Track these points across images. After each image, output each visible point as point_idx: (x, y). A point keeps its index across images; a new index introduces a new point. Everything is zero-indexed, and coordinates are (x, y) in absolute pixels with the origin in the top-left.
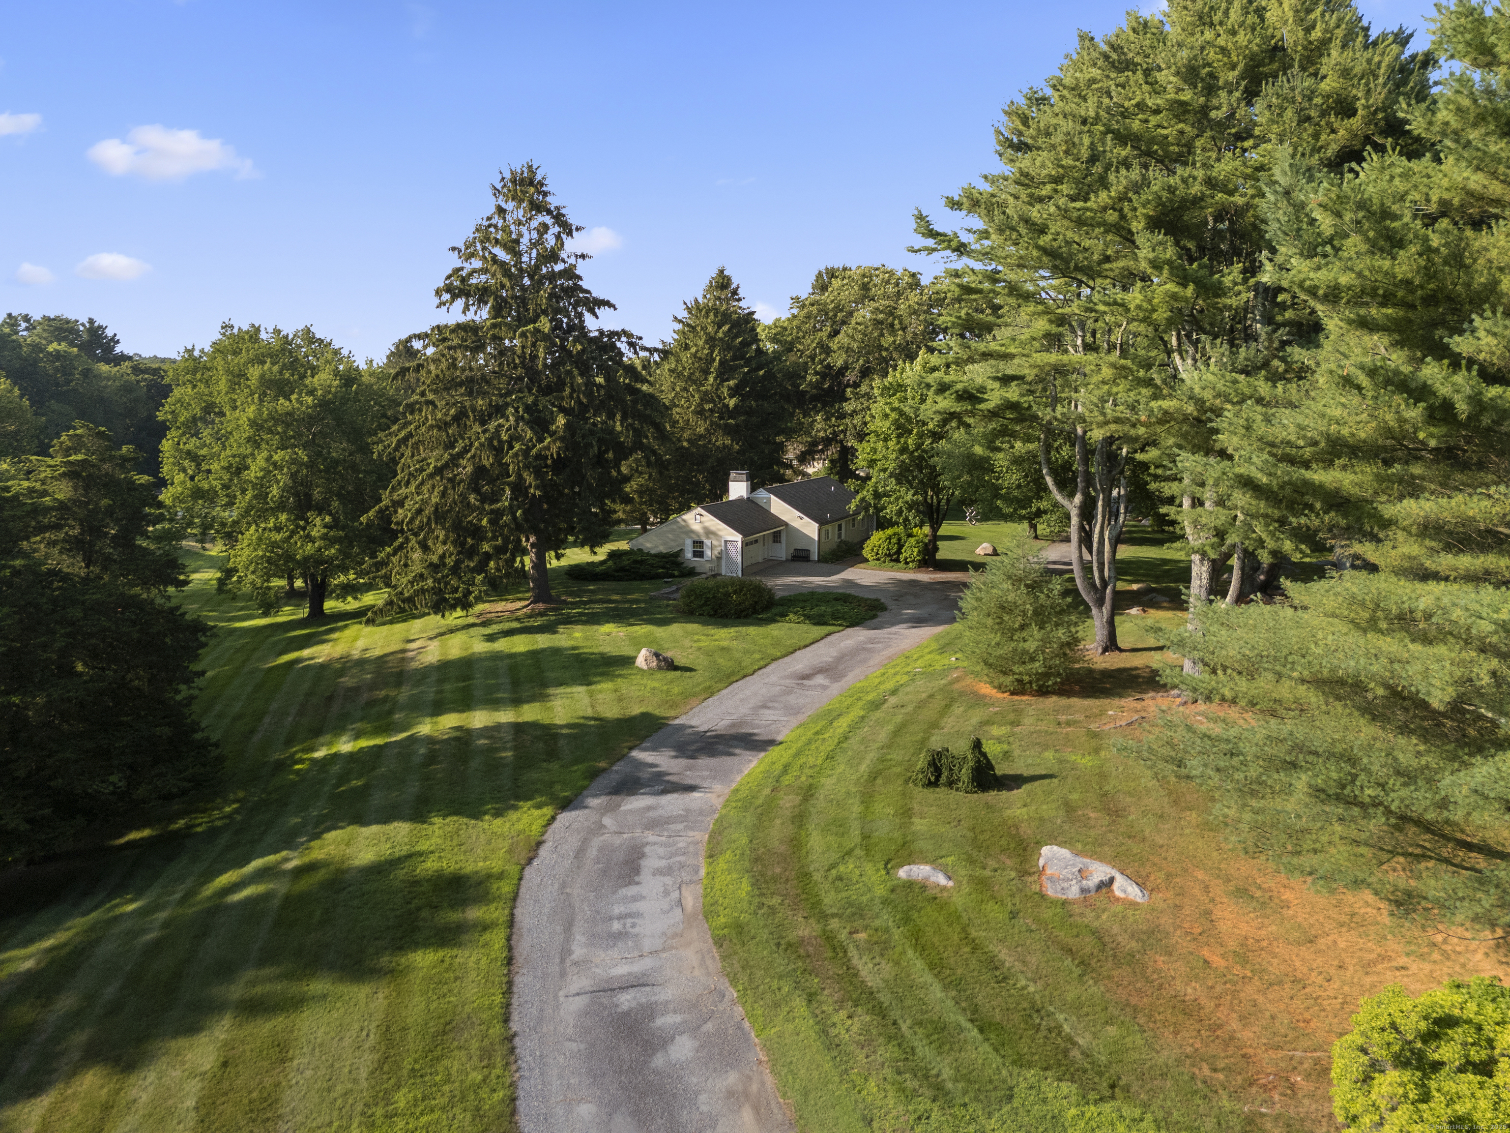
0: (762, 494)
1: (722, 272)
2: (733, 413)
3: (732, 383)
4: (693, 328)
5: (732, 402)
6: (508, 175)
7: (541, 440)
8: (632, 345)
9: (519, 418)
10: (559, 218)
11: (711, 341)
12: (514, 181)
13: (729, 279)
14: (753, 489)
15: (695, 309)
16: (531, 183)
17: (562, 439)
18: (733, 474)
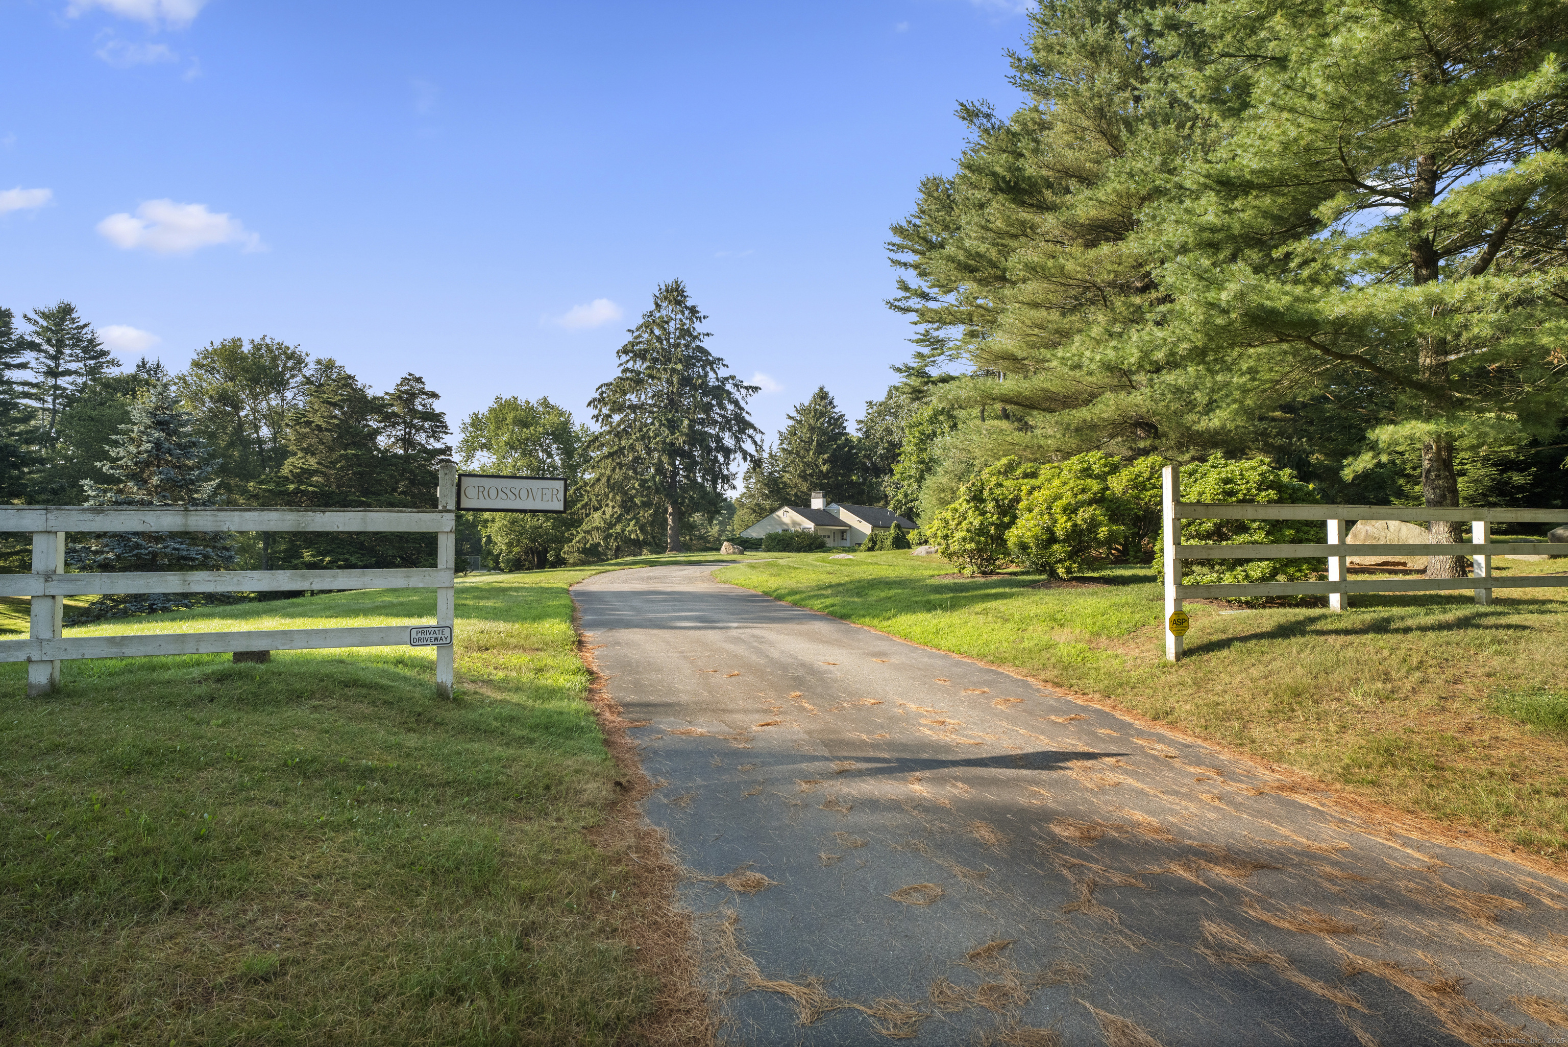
0: (834, 507)
1: (822, 389)
2: (826, 476)
3: (826, 456)
4: (799, 422)
5: (825, 468)
6: (664, 288)
7: (673, 434)
8: (736, 385)
9: (661, 425)
10: (693, 310)
11: (812, 429)
12: (667, 291)
13: (827, 394)
14: (828, 504)
15: (802, 411)
16: (677, 290)
17: (687, 435)
18: (813, 494)
